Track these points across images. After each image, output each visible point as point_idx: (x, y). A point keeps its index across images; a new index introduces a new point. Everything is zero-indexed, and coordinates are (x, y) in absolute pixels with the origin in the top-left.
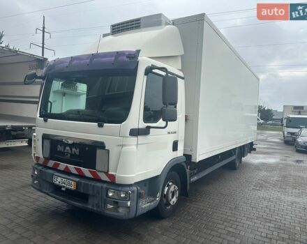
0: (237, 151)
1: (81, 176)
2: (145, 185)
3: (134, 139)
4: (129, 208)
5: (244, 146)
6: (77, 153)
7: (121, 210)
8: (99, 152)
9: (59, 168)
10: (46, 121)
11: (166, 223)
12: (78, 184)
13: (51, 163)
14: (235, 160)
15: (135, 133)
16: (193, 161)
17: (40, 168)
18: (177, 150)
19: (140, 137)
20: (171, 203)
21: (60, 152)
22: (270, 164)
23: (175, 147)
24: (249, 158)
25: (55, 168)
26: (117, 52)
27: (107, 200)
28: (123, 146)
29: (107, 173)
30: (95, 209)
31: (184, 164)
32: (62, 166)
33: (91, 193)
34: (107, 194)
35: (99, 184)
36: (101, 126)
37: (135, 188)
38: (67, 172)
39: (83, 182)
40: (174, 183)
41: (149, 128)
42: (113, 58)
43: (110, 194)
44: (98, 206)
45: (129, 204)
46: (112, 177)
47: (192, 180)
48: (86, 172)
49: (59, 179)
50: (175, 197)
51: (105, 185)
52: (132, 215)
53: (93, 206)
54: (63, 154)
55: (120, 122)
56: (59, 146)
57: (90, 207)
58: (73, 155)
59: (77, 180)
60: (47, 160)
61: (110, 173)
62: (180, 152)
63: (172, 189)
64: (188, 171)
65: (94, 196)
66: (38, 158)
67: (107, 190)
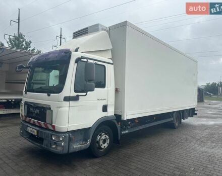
0: (174, 114)
1: (40, 127)
2: (81, 134)
3: (67, 103)
4: (63, 147)
7: (59, 148)
8: (48, 112)
9: (31, 122)
10: (26, 93)
11: (97, 160)
12: (38, 131)
13: (28, 119)
14: (172, 121)
15: (67, 99)
16: (122, 119)
17: (23, 122)
18: (107, 111)
19: (71, 102)
20: (102, 147)
22: (207, 125)
23: (105, 108)
24: (189, 120)
25: (29, 123)
27: (51, 142)
28: (60, 107)
29: (51, 124)
30: (46, 147)
31: (115, 121)
33: (43, 137)
34: (52, 139)
35: (48, 132)
36: (49, 95)
37: (67, 135)
38: (34, 124)
39: (40, 130)
40: (106, 134)
43: (54, 138)
45: (63, 144)
46: (54, 127)
47: (123, 132)
48: (42, 124)
49: (30, 129)
50: (106, 143)
51: (50, 132)
53: (45, 145)
55: (59, 92)
56: (31, 109)
57: (43, 146)
58: (37, 114)
59: (38, 129)
60: (26, 117)
61: (53, 125)
62: (111, 112)
63: (103, 137)
64: (118, 126)
65: (46, 139)
66: (22, 116)
67: (52, 136)
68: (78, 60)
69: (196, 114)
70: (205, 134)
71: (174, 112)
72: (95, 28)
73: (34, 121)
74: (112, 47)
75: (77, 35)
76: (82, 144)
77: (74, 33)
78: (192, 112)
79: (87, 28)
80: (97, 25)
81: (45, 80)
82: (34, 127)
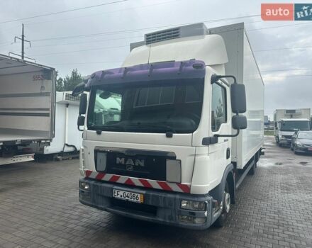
1: (148, 187)
3: (206, 148)
6: (142, 165)
7: (198, 221)
8: (169, 163)
9: (118, 181)
10: (99, 133)
12: (145, 197)
13: (108, 177)
14: (253, 165)
16: (237, 167)
18: (229, 157)
19: (210, 146)
20: (227, 211)
25: (113, 182)
27: (181, 211)
28: (196, 155)
29: (179, 184)
30: (168, 221)
31: (232, 172)
32: (123, 179)
34: (180, 206)
36: (169, 136)
37: (209, 198)
38: (129, 185)
39: (151, 194)
41: (216, 136)
43: (184, 205)
44: (171, 218)
45: (206, 214)
46: (187, 188)
47: (236, 187)
48: (154, 183)
49: (121, 193)
51: (178, 197)
52: (208, 225)
53: (165, 218)
55: (192, 131)
57: (161, 220)
59: (144, 192)
60: (102, 173)
61: (182, 183)
63: (227, 197)
64: (234, 178)
65: (165, 208)
66: (88, 172)
67: (181, 200)
69: (263, 154)
72: (196, 30)
73: (129, 179)
74: (227, 61)
76: (218, 211)
77: (147, 35)
80: (201, 25)
82: (129, 189)
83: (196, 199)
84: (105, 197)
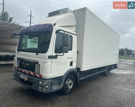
0: (107, 68)
1: (30, 75)
2: (57, 80)
3: (50, 60)
4: (47, 88)
5: (111, 65)
6: (29, 66)
7: (44, 90)
8: (36, 65)
9: (22, 72)
10: (18, 52)
11: (66, 97)
12: (28, 78)
13: (20, 69)
14: (105, 72)
15: (50, 57)
16: (81, 70)
17: (16, 71)
18: (72, 65)
19: (53, 59)
20: (69, 88)
21: (23, 65)
22: (124, 74)
23: (71, 64)
24: (114, 71)
25: (21, 72)
26: (45, 24)
27: (38, 85)
28: (45, 63)
29: (39, 74)
30: (34, 88)
31: (76, 72)
33: (33, 82)
34: (39, 83)
35: (36, 78)
36: (37, 54)
37: (50, 81)
38: (25, 73)
39: (30, 77)
40: (71, 80)
41: (57, 55)
42: (43, 27)
43: (40, 83)
44: (35, 88)
45: (47, 87)
46: (41, 75)
47: (80, 79)
48: (31, 73)
49: (22, 76)
50: (71, 86)
51: (38, 79)
52: (49, 92)
53: (34, 87)
54: (24, 65)
55: (45, 53)
56: (23, 63)
57: (32, 88)
58: (27, 66)
59: (28, 76)
60: (18, 68)
62: (74, 66)
63: (70, 82)
64: (78, 75)
65: (34, 83)
66: (15, 67)
67: (39, 81)
68: (57, 32)
69: (117, 67)
70: (125, 79)
71: (106, 66)
72: (65, 11)
73: (25, 71)
74: (76, 24)
75: (51, 15)
76: (58, 87)
77: (49, 13)
78: (115, 66)
79: (59, 11)
80: (67, 9)
81: (24, 43)
82: (25, 75)
83: (44, 80)
84: (18, 77)
